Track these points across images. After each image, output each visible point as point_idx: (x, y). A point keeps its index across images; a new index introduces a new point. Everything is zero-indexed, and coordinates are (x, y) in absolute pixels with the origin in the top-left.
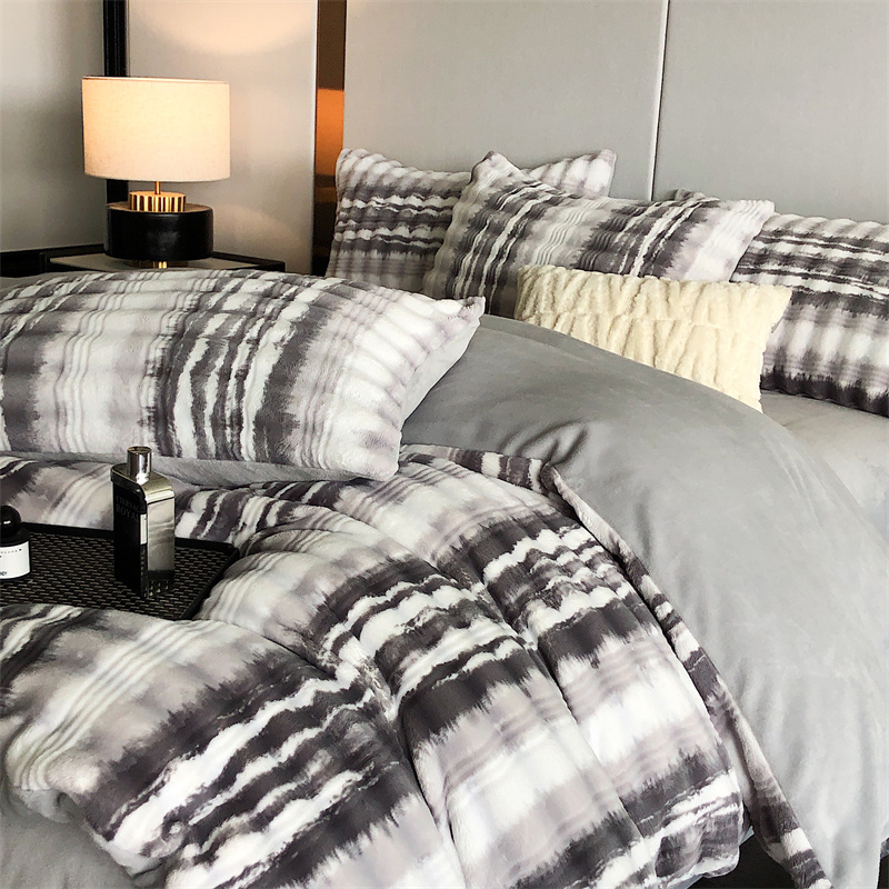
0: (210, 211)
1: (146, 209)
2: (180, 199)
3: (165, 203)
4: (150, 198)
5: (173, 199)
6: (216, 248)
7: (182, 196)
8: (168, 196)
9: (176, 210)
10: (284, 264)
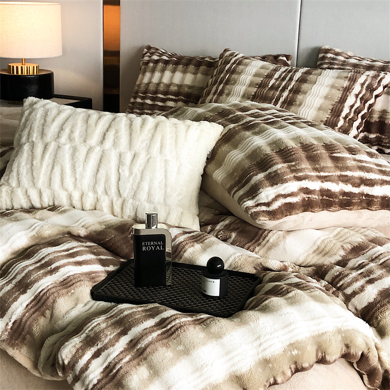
0: (53, 73)
2: (37, 67)
3: (27, 69)
5: (34, 67)
6: (55, 93)
7: (38, 65)
8: (31, 66)
9: (35, 74)
10: (91, 99)
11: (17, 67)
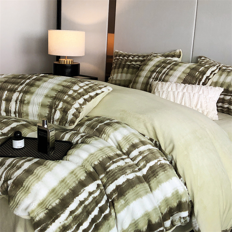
0: (79, 64)
1: (63, 63)
3: (68, 62)
4: (64, 61)
5: (70, 61)
6: (80, 74)
7: (72, 60)
8: (68, 60)
10: (97, 78)
11: (62, 60)
